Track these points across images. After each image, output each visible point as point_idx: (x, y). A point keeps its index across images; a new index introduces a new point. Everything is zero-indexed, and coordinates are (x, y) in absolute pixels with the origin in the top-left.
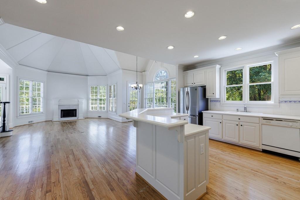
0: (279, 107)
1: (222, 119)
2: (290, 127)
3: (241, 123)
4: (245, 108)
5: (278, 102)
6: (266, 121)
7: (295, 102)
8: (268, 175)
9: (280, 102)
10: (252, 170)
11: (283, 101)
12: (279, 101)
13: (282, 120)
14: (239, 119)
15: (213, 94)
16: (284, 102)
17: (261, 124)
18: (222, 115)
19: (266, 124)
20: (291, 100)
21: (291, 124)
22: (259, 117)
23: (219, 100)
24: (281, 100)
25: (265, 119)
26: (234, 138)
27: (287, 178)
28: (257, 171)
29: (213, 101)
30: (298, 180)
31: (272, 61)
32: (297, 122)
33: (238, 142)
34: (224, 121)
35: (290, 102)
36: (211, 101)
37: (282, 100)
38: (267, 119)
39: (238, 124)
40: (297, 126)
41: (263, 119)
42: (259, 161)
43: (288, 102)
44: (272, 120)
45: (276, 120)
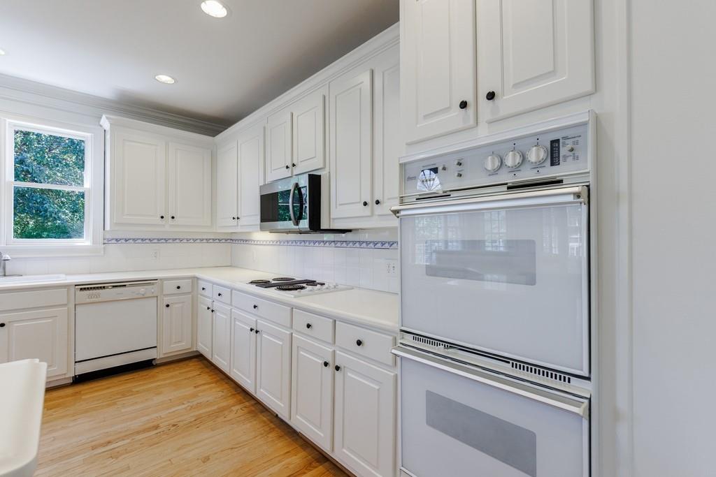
0: (104, 254)
2: (142, 296)
5: (102, 241)
8: (138, 433)
9: (107, 241)
10: (94, 448)
11: (113, 239)
12: (104, 239)
13: (125, 286)
16: (114, 241)
17: (72, 305)
19: (88, 300)
20: (128, 237)
21: (142, 290)
22: (66, 286)
24: (107, 237)
25: (85, 289)
27: (167, 412)
28: (109, 442)
30: (183, 404)
32: (153, 284)
35: (126, 240)
37: (110, 237)
38: (91, 288)
40: (153, 293)
41: (81, 289)
42: (86, 411)
43: (123, 241)
44: (104, 287)
45: (114, 286)
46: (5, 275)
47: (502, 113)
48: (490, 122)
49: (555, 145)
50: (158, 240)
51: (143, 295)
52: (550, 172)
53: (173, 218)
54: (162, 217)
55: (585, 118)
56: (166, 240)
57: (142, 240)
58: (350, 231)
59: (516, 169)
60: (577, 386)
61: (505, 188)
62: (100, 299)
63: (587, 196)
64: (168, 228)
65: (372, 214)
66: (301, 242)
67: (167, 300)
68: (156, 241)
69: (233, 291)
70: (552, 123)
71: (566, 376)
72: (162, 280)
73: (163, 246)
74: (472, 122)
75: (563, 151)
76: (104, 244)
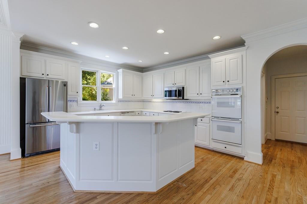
9: (118, 101)
13: (129, 112)
15: (77, 92)
41: (122, 113)
45: (127, 113)
47: (230, 84)
48: (228, 85)
49: (237, 89)
52: (236, 93)
53: (134, 95)
54: (132, 95)
55: (241, 87)
58: (188, 99)
59: (232, 92)
60: (240, 120)
61: (230, 95)
63: (241, 96)
64: (133, 98)
65: (199, 96)
66: (172, 102)
69: (159, 114)
70: (237, 87)
71: (238, 119)
74: (225, 84)
75: (238, 90)
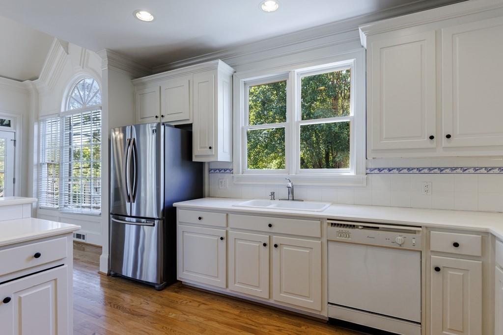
0: (367, 185)
1: (225, 225)
2: (398, 246)
3: (276, 239)
4: (291, 191)
5: (364, 171)
6: (339, 232)
7: (399, 170)
9: (369, 171)
11: (375, 169)
12: (367, 169)
13: (378, 228)
14: (270, 226)
15: (210, 148)
16: (376, 171)
17: (324, 240)
18: (227, 213)
19: (338, 238)
20: (392, 166)
21: (399, 238)
22: (320, 219)
23: (230, 168)
24: (370, 166)
25: (335, 224)
26: (258, 287)
29: (215, 170)
31: (352, 61)
32: (415, 232)
33: (267, 297)
34: (230, 232)
35: (390, 170)
36: (210, 170)
37: (373, 167)
39: (267, 242)
40: (414, 245)
41: (332, 224)
43: (386, 171)
44: (354, 226)
45: (364, 227)
46: (293, 200)
50: (430, 169)
51: (400, 245)
53: (448, 136)
54: (432, 138)
56: (441, 170)
57: (409, 169)
62: (349, 240)
64: (441, 153)
67: (436, 260)
68: (426, 171)
72: (429, 228)
73: (437, 178)
76: (366, 174)
